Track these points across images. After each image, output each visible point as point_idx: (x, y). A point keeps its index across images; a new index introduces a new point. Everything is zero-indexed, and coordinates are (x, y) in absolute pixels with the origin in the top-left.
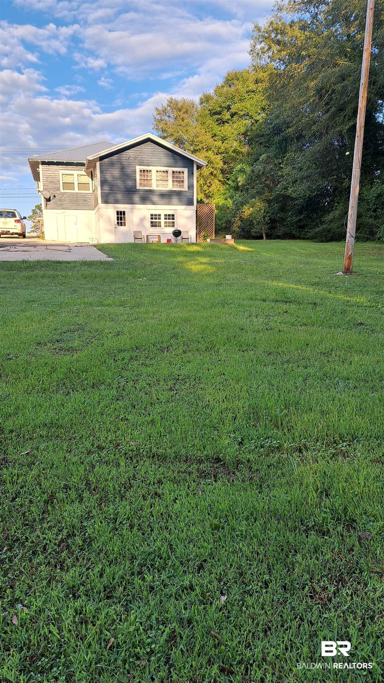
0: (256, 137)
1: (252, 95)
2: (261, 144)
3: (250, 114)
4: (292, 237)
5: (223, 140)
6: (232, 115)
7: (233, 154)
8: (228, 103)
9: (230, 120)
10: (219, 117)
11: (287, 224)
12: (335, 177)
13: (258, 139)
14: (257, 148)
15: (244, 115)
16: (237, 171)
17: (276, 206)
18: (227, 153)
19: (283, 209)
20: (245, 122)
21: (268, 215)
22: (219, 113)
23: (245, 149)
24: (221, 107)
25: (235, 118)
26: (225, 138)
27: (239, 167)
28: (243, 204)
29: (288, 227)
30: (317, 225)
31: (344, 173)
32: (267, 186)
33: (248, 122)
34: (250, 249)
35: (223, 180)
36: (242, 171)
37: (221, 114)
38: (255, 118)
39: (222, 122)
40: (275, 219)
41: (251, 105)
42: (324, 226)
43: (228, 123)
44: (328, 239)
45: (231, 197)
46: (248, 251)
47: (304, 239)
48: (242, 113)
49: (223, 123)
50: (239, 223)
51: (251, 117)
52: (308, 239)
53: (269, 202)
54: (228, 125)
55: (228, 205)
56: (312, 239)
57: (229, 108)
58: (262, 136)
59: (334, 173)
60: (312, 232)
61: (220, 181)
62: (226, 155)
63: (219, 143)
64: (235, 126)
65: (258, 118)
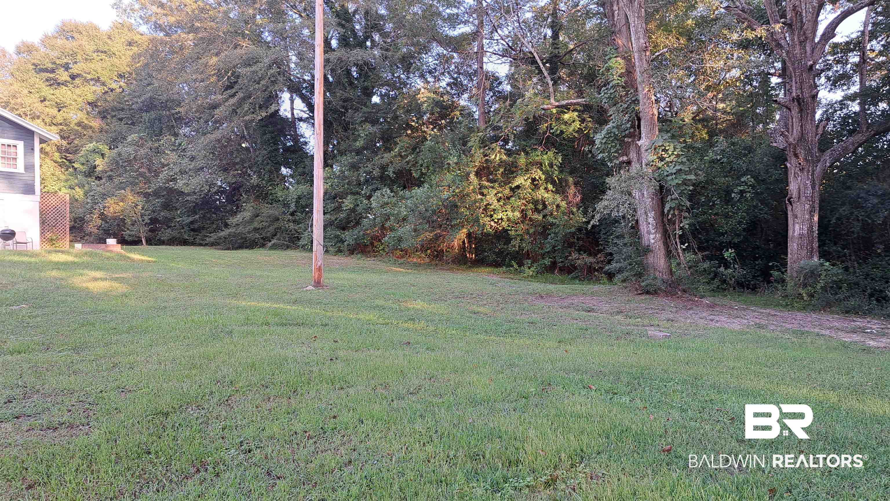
0: (113, 110)
1: (103, 56)
2: (121, 120)
3: (102, 79)
4: (184, 243)
5: (60, 107)
6: (73, 77)
7: (76, 128)
8: (65, 61)
9: (69, 82)
10: (52, 75)
11: (175, 226)
12: (239, 172)
13: (116, 113)
14: (115, 125)
15: (92, 79)
16: (87, 151)
17: (158, 202)
18: (66, 125)
19: (166, 206)
20: (94, 88)
21: (147, 213)
22: (53, 71)
23: (96, 123)
24: (54, 63)
25: (77, 81)
26: (62, 105)
27: (91, 146)
28: (104, 196)
29: (177, 229)
30: (218, 229)
31: (250, 168)
32: (142, 175)
33: (99, 89)
34: (150, 259)
35: (60, 161)
36: (97, 152)
37: (55, 72)
38: (108, 86)
39: (55, 83)
40: (157, 219)
41: (103, 69)
42: (230, 230)
43: (67, 86)
44: (236, 246)
45: (81, 186)
46: (149, 262)
47: (201, 245)
48: (89, 77)
49: (59, 84)
50: (99, 222)
51: (103, 84)
52: (206, 245)
53: (147, 195)
54: (66, 88)
55: (77, 197)
56: (212, 246)
57: (66, 67)
58: (122, 110)
59: (237, 167)
60: (213, 237)
61: (55, 162)
62: (65, 128)
63: (54, 111)
64: (78, 91)
65: (114, 86)
